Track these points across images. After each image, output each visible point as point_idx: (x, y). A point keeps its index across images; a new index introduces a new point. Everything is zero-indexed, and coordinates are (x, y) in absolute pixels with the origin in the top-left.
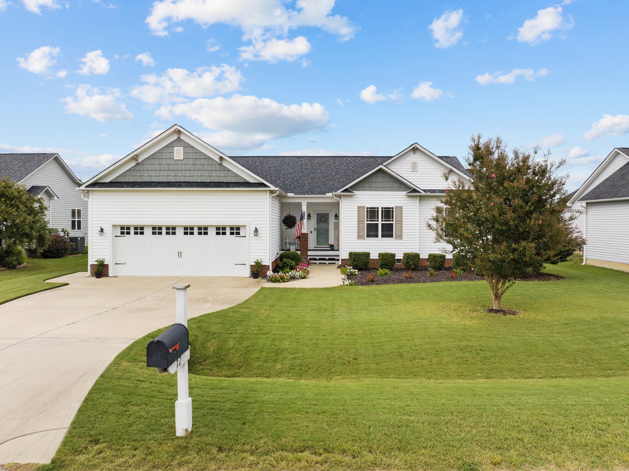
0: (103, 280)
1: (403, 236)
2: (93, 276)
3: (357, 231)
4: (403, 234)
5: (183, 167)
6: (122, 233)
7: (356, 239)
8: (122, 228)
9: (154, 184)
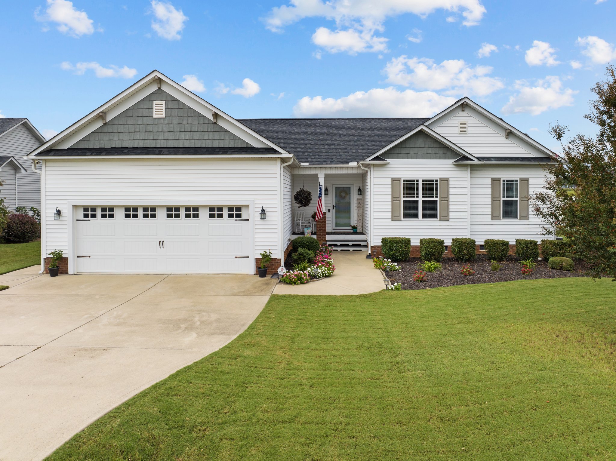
0: (60, 278)
1: (451, 217)
2: (47, 273)
3: (390, 210)
4: (450, 213)
5: (165, 128)
6: (86, 216)
7: (390, 220)
8: (86, 209)
9: (126, 151)
